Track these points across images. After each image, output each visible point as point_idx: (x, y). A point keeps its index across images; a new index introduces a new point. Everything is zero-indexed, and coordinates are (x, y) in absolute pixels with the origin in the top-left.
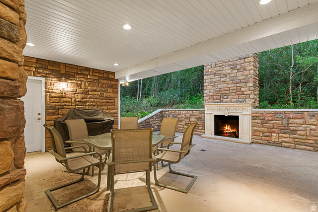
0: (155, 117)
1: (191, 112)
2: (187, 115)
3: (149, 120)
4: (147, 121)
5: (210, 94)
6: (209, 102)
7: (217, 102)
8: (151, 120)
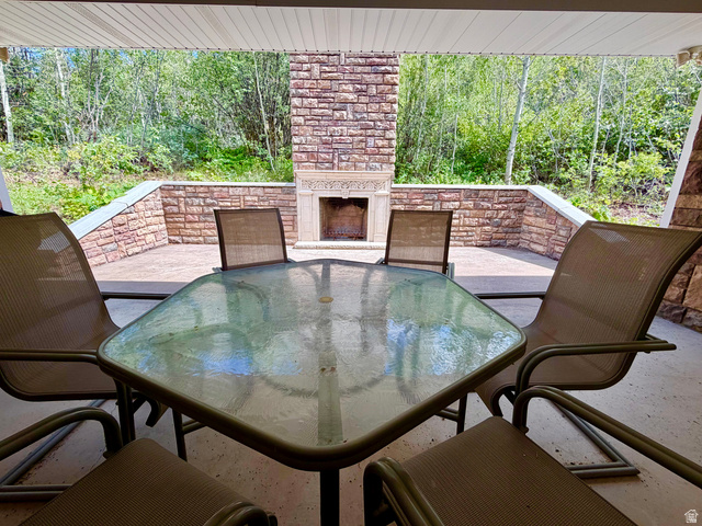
0: (140, 206)
1: (260, 192)
2: (247, 198)
3: (124, 218)
4: (119, 220)
5: (310, 148)
6: (306, 167)
7: (327, 168)
8: (132, 216)
